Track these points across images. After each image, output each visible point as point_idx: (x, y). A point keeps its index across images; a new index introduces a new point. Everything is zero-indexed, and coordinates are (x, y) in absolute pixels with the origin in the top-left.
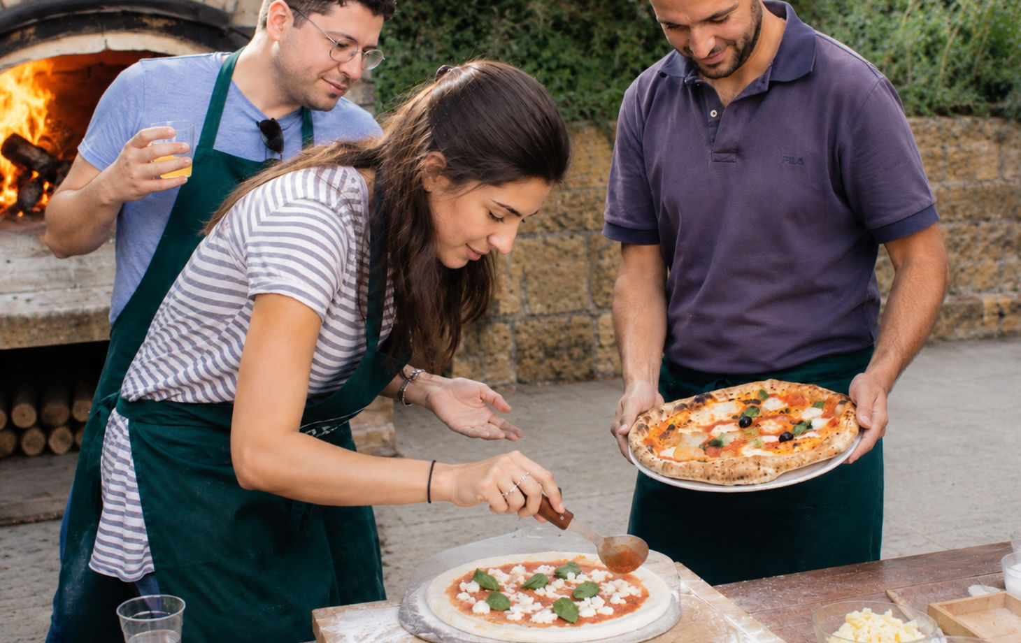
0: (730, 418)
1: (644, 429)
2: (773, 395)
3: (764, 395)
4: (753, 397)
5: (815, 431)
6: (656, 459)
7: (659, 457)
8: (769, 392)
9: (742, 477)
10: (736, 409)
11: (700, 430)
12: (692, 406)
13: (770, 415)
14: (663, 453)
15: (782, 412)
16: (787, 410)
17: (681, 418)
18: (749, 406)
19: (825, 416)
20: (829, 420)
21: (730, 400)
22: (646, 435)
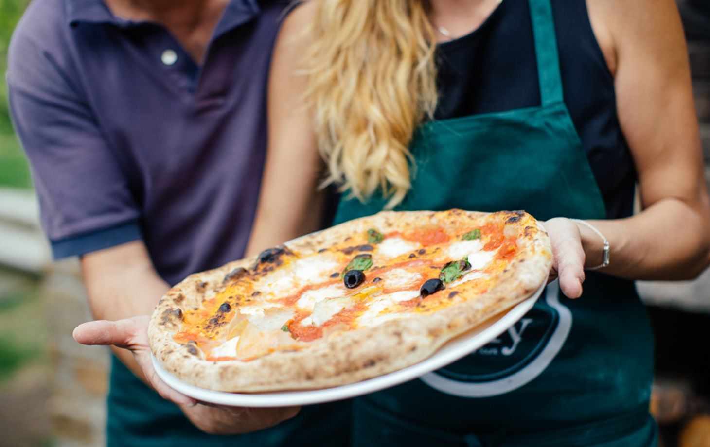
0: (326, 279)
1: (173, 317)
2: (393, 235)
3: (376, 237)
4: (359, 241)
5: (476, 271)
6: (205, 363)
7: (209, 359)
8: (383, 230)
9: (371, 363)
10: (333, 263)
11: (279, 305)
12: (256, 268)
13: (392, 263)
14: (217, 353)
15: (412, 256)
16: (422, 252)
17: (239, 290)
18: (353, 255)
19: (488, 247)
20: (497, 250)
21: (321, 251)
22: (181, 326)
